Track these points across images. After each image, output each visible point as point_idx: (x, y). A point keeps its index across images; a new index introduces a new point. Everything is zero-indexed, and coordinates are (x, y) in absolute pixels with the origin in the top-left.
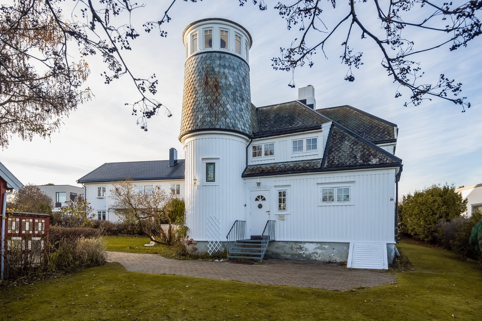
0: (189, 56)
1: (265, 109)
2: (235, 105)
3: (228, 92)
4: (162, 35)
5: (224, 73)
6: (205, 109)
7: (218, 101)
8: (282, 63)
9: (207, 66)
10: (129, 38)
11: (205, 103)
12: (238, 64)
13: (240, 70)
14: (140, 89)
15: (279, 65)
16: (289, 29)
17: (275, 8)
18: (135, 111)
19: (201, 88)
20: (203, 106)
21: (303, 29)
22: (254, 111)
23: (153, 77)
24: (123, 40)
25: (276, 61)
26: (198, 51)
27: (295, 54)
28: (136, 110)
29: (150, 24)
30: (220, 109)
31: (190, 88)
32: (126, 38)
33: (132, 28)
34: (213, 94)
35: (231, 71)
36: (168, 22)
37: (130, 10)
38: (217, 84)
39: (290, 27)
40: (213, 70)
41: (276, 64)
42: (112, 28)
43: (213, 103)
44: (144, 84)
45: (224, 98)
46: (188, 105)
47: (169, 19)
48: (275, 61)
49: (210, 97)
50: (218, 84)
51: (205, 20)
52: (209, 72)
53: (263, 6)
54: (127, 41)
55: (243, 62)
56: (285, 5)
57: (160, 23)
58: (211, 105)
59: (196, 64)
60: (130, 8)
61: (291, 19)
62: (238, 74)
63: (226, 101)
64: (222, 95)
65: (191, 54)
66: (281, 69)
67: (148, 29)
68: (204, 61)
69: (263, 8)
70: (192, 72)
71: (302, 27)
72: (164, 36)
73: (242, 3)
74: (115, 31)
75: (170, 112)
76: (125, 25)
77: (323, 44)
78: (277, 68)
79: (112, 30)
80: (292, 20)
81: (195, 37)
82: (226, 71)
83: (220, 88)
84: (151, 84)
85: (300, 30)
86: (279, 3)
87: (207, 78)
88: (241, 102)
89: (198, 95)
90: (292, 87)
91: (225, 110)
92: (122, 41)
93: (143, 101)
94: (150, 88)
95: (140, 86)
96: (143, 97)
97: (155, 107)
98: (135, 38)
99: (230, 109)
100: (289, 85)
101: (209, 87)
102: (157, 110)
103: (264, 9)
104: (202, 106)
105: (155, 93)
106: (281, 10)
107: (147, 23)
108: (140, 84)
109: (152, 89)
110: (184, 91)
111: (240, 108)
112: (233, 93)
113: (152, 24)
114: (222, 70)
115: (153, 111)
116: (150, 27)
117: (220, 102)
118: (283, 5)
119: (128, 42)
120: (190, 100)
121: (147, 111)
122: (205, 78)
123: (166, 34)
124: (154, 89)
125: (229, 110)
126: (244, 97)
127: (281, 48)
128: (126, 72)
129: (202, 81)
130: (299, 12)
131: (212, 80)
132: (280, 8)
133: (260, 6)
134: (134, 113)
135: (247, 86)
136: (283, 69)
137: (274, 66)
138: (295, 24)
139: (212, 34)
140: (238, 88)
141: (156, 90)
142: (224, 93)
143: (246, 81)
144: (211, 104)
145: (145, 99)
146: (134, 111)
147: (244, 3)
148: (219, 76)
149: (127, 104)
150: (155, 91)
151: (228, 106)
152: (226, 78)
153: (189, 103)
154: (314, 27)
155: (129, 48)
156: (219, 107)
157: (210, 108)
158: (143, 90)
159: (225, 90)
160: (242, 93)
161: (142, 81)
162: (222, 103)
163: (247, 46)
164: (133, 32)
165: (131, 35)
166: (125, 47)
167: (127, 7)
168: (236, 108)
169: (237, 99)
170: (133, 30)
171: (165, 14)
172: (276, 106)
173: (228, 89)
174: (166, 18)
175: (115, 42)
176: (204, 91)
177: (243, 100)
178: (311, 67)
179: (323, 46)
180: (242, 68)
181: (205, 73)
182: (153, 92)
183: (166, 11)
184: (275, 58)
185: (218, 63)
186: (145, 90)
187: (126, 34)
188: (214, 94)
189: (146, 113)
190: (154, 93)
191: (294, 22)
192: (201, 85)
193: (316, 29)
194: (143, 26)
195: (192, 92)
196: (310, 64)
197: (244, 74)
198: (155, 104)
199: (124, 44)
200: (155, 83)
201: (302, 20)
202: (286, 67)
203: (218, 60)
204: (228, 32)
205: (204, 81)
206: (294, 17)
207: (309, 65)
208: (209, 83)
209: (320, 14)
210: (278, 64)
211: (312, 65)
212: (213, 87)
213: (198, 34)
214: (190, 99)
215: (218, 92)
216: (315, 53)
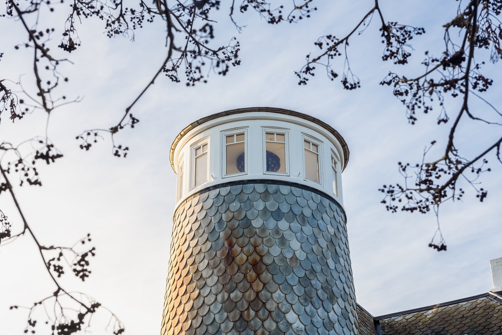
0: (186, 193)
1: (399, 319)
2: (311, 311)
3: (288, 278)
4: (117, 154)
5: (277, 231)
6: (226, 327)
7: (261, 304)
8: (407, 196)
9: (231, 215)
10: (41, 162)
11: (226, 311)
12: (314, 206)
13: (320, 222)
14: (52, 268)
15: (400, 201)
16: (413, 123)
17: (382, 83)
18: (33, 324)
19: (215, 271)
20: (220, 318)
21: (445, 121)
22: (366, 326)
23: (86, 241)
24: (26, 168)
25: (392, 192)
26: (210, 181)
27: (440, 176)
28: (35, 322)
29: (92, 134)
30: (266, 324)
31: (184, 274)
32: (34, 163)
33: (49, 144)
34: (248, 285)
35: (295, 225)
36: (133, 127)
37: (48, 111)
38: (258, 258)
39: (415, 119)
40: (247, 223)
41: (394, 199)
42: (6, 146)
43: (248, 309)
44: (61, 258)
45: (278, 294)
46: (177, 317)
47: (134, 121)
48: (388, 192)
49: (240, 295)
50: (261, 260)
51: (227, 113)
52: (235, 231)
53: (350, 81)
54: (34, 169)
55: (326, 202)
56: (406, 76)
57: (114, 130)
58: (241, 316)
59: (203, 213)
60: (49, 106)
61: (416, 104)
62: (316, 231)
63: (285, 302)
64: (273, 287)
65: (191, 189)
66: (407, 210)
67: (86, 144)
68: (224, 205)
69: (351, 85)
70: (192, 234)
71: (443, 117)
72: (122, 155)
73: (305, 79)
74: (13, 150)
75: (119, 323)
76: (36, 139)
77: (498, 149)
78: (395, 209)
79: (6, 150)
80: (419, 104)
81: (200, 152)
82: (283, 225)
83: (268, 270)
84: (79, 258)
85: (439, 123)
86: (390, 75)
87: (231, 245)
88: (327, 304)
89: (207, 290)
90: (439, 249)
91: (282, 326)
92: (23, 169)
93: (55, 298)
94: (74, 267)
95: (52, 263)
96: (56, 289)
97: (84, 311)
98: (53, 161)
99: (297, 325)
100: (430, 245)
101: (236, 268)
102: (86, 319)
103: (355, 88)
104: (217, 319)
105: (87, 276)
106: (398, 86)
107: (86, 133)
108: (53, 259)
109: (79, 268)
110: (168, 280)
111: (326, 320)
112: (305, 281)
113: (96, 134)
114: (271, 224)
115: (77, 321)
116: (90, 140)
117: (268, 306)
118: (401, 77)
119: (37, 171)
120: (182, 305)
121: (63, 322)
122: (226, 245)
123: (126, 151)
124: (85, 267)
125: (294, 326)
126: (335, 289)
127: (400, 164)
128: (23, 233)
129: (219, 253)
130: (431, 89)
131: (245, 249)
132: (393, 84)
133: (345, 82)
134: (31, 328)
135: (341, 259)
136: (412, 210)
137: (388, 204)
138: (426, 112)
139: (245, 141)
140: (318, 268)
141: (89, 270)
142: (279, 282)
143: (337, 248)
144: (242, 312)
145: (61, 291)
146: (31, 324)
147: (307, 80)
148: (265, 239)
149: (16, 307)
150: (87, 273)
151: (291, 317)
152: (283, 242)
153: (179, 312)
154: (470, 116)
155: (37, 183)
156: (263, 321)
157: (238, 324)
158: (58, 271)
159: (280, 274)
160: (329, 278)
161: (58, 251)
162: (273, 309)
163: (335, 163)
164: (49, 150)
165: (46, 157)
166: (29, 180)
167: (45, 105)
168: (315, 320)
169: (314, 295)
170: (49, 147)
171: (125, 113)
172: (430, 311)
173: (289, 269)
174: (128, 120)
175: (8, 172)
176: (224, 279)
177: (332, 298)
178: (482, 200)
179: (498, 154)
180: (325, 216)
181: (225, 234)
182: (81, 274)
183: (128, 106)
184: (388, 186)
185: (261, 207)
186: (63, 272)
187: (35, 154)
188: (251, 286)
189: (58, 328)
190: (83, 277)
191: (423, 109)
192: (214, 264)
193: (477, 119)
194: (77, 138)
195: (191, 281)
196: (480, 194)
197: (332, 230)
198: (83, 305)
199: (26, 175)
200: (90, 254)
201: (441, 104)
202: (419, 204)
203: (260, 200)
204: (286, 136)
205: (222, 254)
206: (421, 99)
207: (478, 196)
208: (238, 259)
209: (487, 87)
210: (397, 200)
211: (484, 195)
212: (247, 268)
213: (209, 146)
214: (183, 302)
215: (262, 279)
216: (489, 170)
